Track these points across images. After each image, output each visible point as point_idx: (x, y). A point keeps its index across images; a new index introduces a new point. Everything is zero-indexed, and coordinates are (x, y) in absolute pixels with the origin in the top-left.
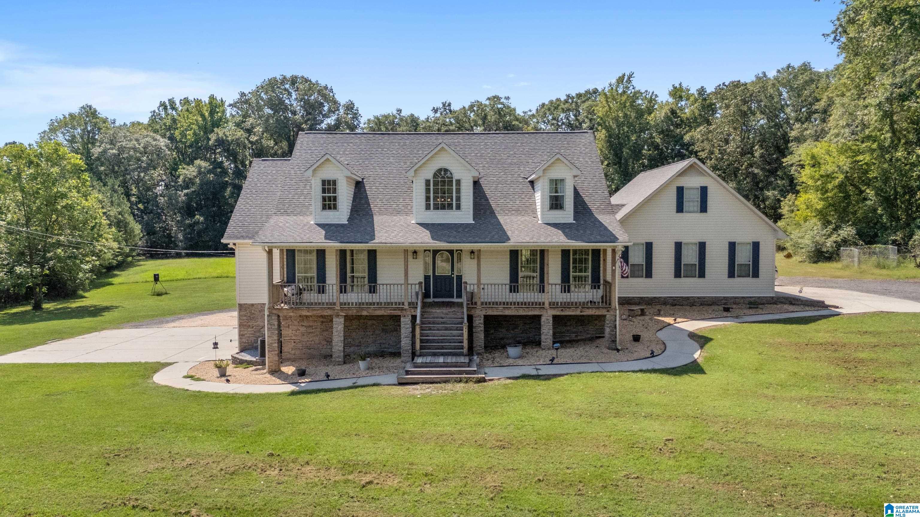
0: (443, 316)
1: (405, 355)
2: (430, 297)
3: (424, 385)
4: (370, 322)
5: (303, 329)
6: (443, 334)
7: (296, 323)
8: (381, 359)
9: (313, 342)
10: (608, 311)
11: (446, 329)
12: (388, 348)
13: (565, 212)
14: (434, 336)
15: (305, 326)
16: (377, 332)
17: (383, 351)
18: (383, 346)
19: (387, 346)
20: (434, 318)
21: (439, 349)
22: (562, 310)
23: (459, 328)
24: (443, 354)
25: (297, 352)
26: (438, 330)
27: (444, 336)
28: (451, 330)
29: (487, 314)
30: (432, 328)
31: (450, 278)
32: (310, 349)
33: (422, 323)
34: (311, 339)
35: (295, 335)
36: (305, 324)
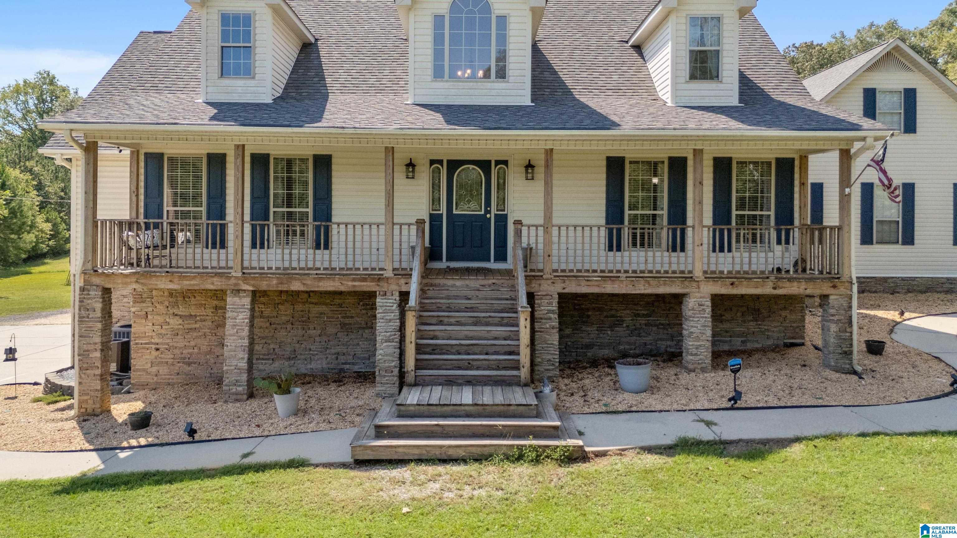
0: (470, 293)
1: (384, 380)
2: (441, 259)
3: (423, 468)
4: (315, 310)
5: (175, 322)
6: (471, 334)
7: (161, 308)
8: (333, 386)
9: (196, 350)
10: (834, 287)
11: (477, 322)
12: (353, 364)
13: (721, 86)
14: (449, 338)
15: (181, 316)
16: (331, 330)
17: (342, 370)
18: (342, 359)
19: (350, 359)
20: (448, 297)
21: (459, 368)
22: (732, 284)
23: (505, 321)
24: (470, 382)
25: (164, 370)
26: (459, 323)
27: (471, 338)
28: (487, 324)
29: (566, 291)
30: (446, 320)
31: (484, 221)
32: (189, 364)
33: (423, 307)
34: (193, 343)
35: (160, 335)
36: (182, 310)
